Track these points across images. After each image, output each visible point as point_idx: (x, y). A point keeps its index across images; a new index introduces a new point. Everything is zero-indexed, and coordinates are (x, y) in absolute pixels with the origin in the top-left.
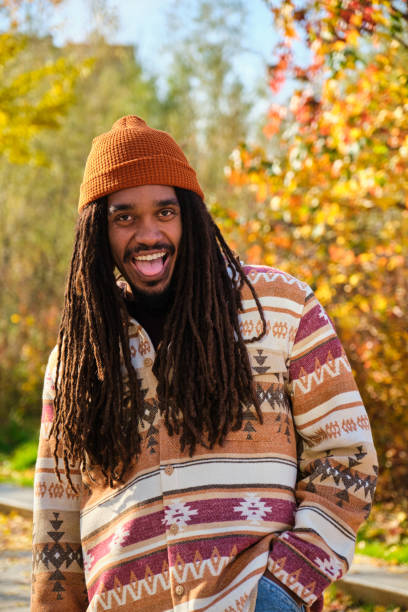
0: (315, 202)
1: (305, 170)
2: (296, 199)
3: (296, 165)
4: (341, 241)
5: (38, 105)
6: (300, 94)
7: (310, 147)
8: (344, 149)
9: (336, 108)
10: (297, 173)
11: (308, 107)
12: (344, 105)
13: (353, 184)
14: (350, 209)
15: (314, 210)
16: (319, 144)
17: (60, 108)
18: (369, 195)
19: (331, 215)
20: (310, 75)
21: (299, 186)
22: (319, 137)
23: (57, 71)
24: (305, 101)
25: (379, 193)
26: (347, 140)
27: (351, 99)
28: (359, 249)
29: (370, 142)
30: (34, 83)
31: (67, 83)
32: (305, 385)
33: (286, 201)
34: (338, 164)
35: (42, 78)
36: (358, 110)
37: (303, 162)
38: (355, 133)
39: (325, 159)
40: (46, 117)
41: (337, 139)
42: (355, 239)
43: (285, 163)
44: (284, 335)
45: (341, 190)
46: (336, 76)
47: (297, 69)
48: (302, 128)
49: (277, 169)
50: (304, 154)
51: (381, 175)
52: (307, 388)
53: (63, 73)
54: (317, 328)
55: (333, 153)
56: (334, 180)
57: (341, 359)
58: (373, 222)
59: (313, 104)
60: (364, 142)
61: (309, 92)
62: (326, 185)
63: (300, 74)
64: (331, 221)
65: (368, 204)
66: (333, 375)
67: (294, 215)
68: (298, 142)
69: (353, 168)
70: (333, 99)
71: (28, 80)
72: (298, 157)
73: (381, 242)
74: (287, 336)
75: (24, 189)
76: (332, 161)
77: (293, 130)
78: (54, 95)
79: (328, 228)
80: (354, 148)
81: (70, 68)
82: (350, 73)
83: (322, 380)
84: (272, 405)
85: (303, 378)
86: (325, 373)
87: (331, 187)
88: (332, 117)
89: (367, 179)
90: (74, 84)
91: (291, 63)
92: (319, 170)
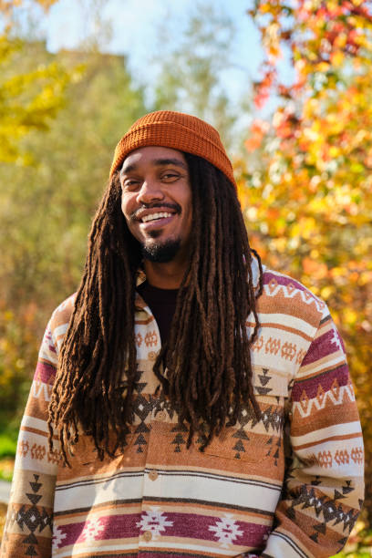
0: (291, 216)
1: (283, 184)
2: (274, 212)
3: (276, 179)
4: (315, 254)
5: (29, 107)
6: (282, 110)
7: (289, 162)
8: (322, 166)
9: (316, 125)
10: (275, 187)
11: (289, 123)
12: (324, 124)
13: (329, 199)
14: (326, 225)
15: (290, 223)
16: (298, 160)
17: (50, 111)
18: (345, 212)
19: (307, 228)
20: (293, 93)
21: (278, 199)
22: (299, 153)
23: (49, 75)
24: (287, 118)
25: (354, 210)
26: (325, 158)
27: (331, 118)
28: (332, 263)
29: (347, 161)
30: (26, 85)
31: (58, 87)
32: (305, 409)
33: (263, 213)
34: (316, 180)
35: (34, 81)
36: (337, 129)
37: (283, 176)
38: (334, 151)
39: (303, 174)
40: (36, 119)
41: (315, 156)
42: (329, 253)
43: (264, 176)
44: (292, 357)
45: (317, 205)
46: (317, 95)
47: (281, 87)
48: (282, 143)
49: (256, 182)
50: (284, 168)
51: (357, 192)
52: (305, 412)
53: (55, 78)
54: (328, 354)
55: (311, 168)
56: (311, 195)
57: (346, 387)
58: (346, 237)
59: (294, 121)
60: (341, 159)
61: (291, 108)
62: (303, 199)
63: (284, 92)
64: (306, 235)
65: (342, 220)
66: (336, 403)
67: (271, 226)
68: (278, 157)
69: (330, 184)
70: (314, 117)
71: (21, 82)
72: (278, 171)
73: (353, 258)
74: (295, 358)
75: (11, 188)
76: (311, 177)
77: (273, 145)
78: (45, 98)
79: (303, 241)
80: (332, 166)
81: (61, 73)
82: (331, 93)
83: (323, 406)
84: (267, 427)
85: (304, 402)
86: (328, 400)
87: (308, 202)
88: (312, 134)
89: (343, 196)
90: (64, 88)
91: (275, 80)
92: (298, 185)
